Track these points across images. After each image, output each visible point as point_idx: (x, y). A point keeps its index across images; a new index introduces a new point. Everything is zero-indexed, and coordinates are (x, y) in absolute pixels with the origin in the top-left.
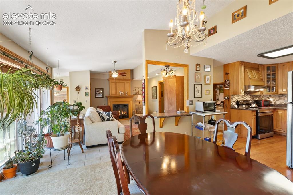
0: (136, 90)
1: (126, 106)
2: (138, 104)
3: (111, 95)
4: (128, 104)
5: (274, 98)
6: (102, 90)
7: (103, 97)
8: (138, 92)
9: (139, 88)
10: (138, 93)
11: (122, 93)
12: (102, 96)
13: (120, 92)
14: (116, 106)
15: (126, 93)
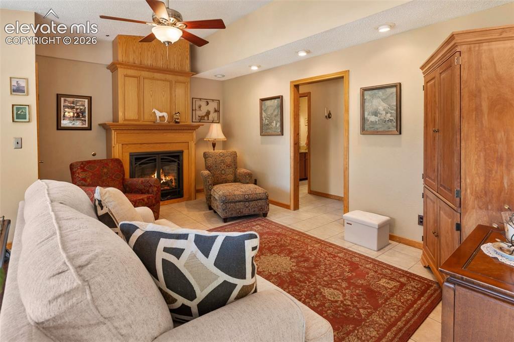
0: (200, 107)
1: (175, 158)
2: (210, 150)
3: (125, 120)
4: (182, 152)
6: (86, 101)
7: (89, 128)
8: (208, 113)
9: (210, 103)
10: (206, 118)
11: (163, 116)
12: (86, 126)
13: (157, 112)
14: (142, 161)
15: (177, 115)
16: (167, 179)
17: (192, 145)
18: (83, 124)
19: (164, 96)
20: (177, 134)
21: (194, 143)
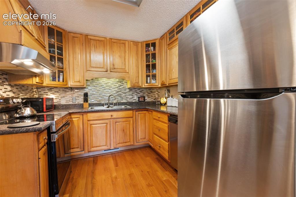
5: (58, 94)
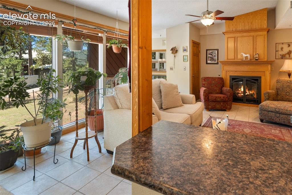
0: (282, 49)
1: (255, 80)
2: (285, 78)
4: (260, 77)
7: (217, 63)
8: (289, 52)
9: (291, 45)
10: (287, 56)
13: (243, 54)
14: (236, 80)
15: (257, 55)
16: (251, 92)
17: (268, 74)
18: (215, 62)
19: (249, 45)
20: (257, 66)
21: (269, 73)
